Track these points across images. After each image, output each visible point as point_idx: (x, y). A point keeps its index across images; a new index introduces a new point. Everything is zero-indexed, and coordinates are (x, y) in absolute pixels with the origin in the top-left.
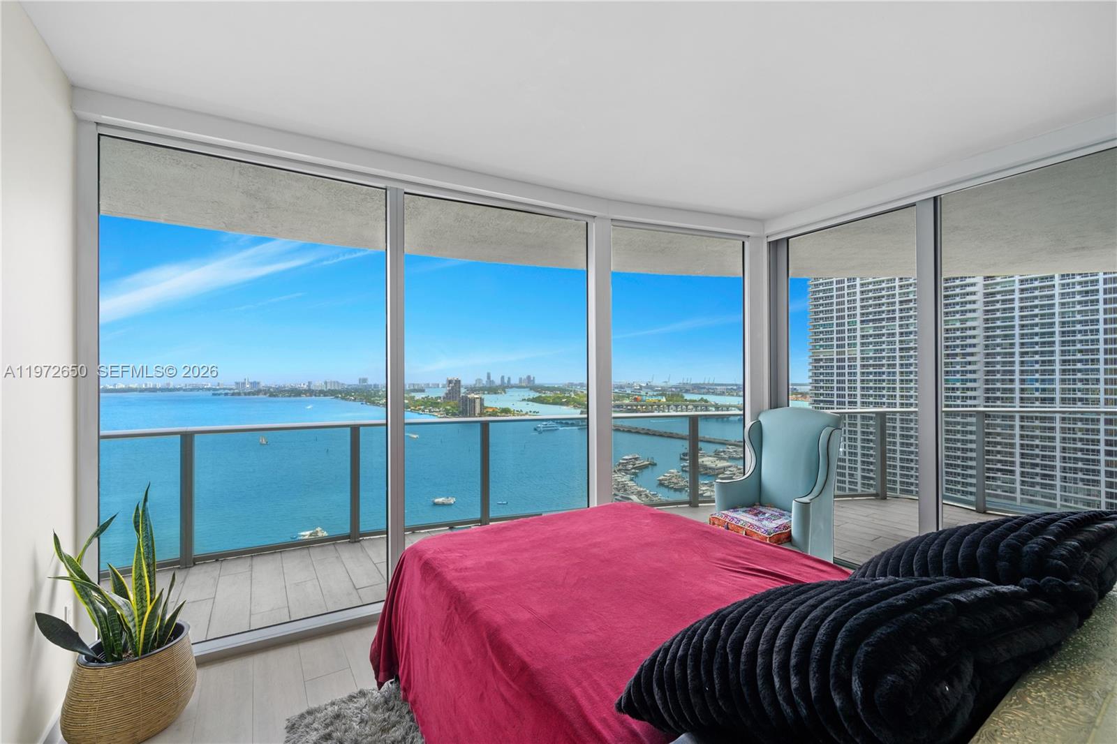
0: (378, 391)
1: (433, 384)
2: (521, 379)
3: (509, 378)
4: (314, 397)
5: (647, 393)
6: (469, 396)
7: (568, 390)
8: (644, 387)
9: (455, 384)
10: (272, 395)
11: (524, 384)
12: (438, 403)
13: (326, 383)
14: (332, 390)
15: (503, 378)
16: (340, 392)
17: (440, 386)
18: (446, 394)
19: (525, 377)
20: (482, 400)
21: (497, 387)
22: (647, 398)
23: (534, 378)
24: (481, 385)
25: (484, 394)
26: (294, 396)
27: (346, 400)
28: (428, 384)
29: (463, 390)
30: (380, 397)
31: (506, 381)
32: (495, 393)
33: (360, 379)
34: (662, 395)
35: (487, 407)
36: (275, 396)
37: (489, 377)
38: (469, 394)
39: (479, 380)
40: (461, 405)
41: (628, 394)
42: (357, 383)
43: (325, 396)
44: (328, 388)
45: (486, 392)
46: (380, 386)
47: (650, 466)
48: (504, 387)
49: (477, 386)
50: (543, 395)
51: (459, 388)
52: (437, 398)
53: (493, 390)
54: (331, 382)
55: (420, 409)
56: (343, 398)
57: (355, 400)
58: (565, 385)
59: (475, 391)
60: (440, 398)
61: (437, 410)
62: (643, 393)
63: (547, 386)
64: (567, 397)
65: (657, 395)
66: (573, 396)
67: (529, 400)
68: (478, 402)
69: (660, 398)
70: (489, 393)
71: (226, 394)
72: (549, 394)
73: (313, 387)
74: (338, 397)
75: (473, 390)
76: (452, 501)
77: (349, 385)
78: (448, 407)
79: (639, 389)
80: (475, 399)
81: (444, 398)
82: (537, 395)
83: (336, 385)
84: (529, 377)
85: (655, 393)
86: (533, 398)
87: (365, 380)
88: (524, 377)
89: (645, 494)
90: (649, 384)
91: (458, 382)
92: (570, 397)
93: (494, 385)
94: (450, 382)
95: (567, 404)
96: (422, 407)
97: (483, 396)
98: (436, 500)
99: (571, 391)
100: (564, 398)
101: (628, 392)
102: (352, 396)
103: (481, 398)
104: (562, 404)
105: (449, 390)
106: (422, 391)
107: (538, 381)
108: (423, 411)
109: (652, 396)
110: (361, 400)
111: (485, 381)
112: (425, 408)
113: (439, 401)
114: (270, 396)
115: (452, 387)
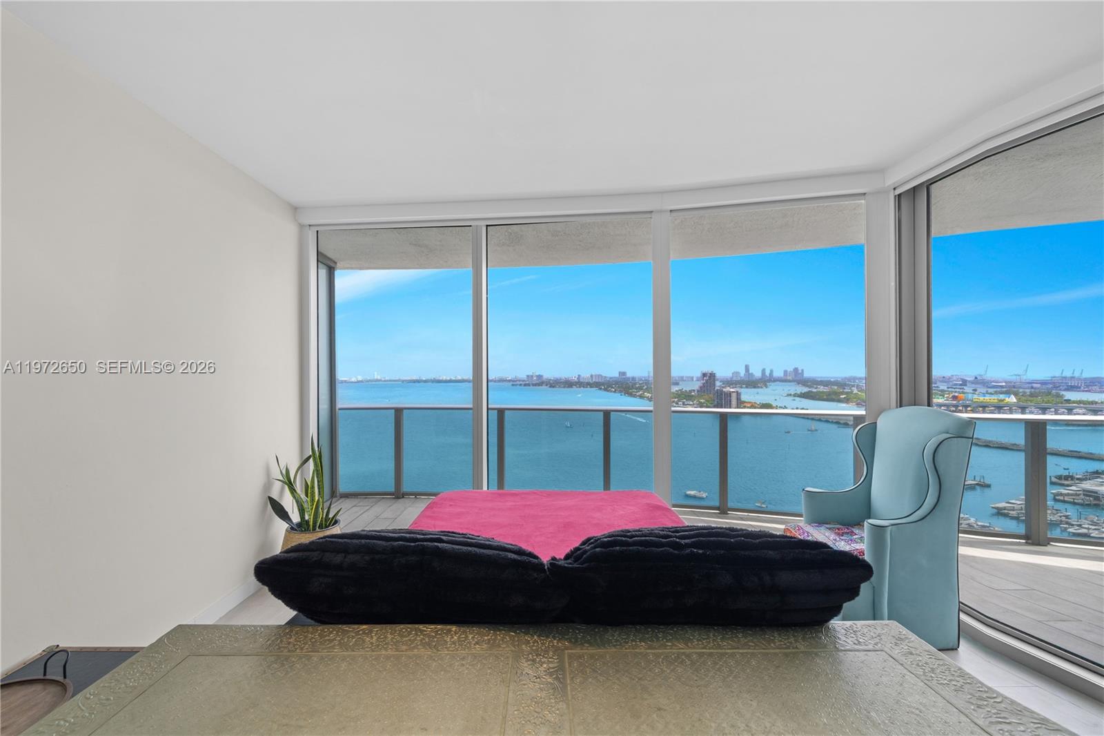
0: (635, 384)
1: (687, 377)
2: (785, 372)
3: (772, 371)
4: (582, 388)
5: (975, 390)
6: (724, 390)
7: (849, 385)
8: (969, 381)
9: (710, 377)
10: (552, 386)
11: (789, 378)
12: (693, 396)
13: (592, 376)
14: (597, 383)
15: (764, 371)
16: (603, 384)
17: (695, 379)
18: (701, 387)
19: (792, 370)
20: (738, 394)
21: (756, 379)
22: (975, 396)
23: (802, 370)
24: (739, 379)
25: (741, 387)
26: (568, 387)
27: (608, 391)
28: (682, 377)
29: (718, 384)
30: (636, 389)
31: (767, 373)
32: (755, 387)
33: (620, 373)
34: (1008, 393)
35: (745, 402)
36: (553, 387)
37: (747, 368)
38: (723, 387)
39: (737, 373)
40: (715, 399)
41: (943, 391)
42: (617, 375)
43: (591, 387)
44: (594, 380)
45: (744, 386)
46: (637, 379)
47: (977, 487)
48: (764, 381)
49: (734, 379)
50: (814, 390)
51: (714, 382)
52: (691, 391)
53: (752, 383)
54: (596, 376)
55: (674, 402)
56: (606, 390)
57: (615, 392)
58: (846, 378)
59: (732, 384)
60: (694, 391)
61: (691, 403)
62: (968, 389)
63: (819, 380)
64: (847, 393)
65: (996, 393)
66: (855, 391)
67: (795, 395)
68: (734, 396)
69: (1002, 397)
70: (747, 387)
71: (521, 385)
72: (821, 389)
73: (581, 380)
74: (601, 389)
75: (729, 383)
76: (704, 495)
77: (611, 378)
78: (702, 401)
79: (961, 385)
80: (730, 394)
81: (698, 391)
82: (805, 390)
83: (600, 377)
84: (796, 370)
85: (991, 390)
86: (801, 393)
87: (624, 374)
88: (790, 369)
89: (968, 524)
90: (979, 378)
91: (712, 376)
92: (852, 392)
93: (754, 379)
94: (704, 375)
95: (847, 401)
96: (676, 400)
97: (738, 389)
98: (688, 492)
99: (853, 386)
100: (842, 393)
101: (942, 388)
102: (612, 388)
103: (737, 392)
104: (840, 401)
105: (704, 384)
106: (677, 384)
107: (807, 375)
108: (677, 404)
109: (984, 395)
110: (621, 392)
111: (743, 373)
112: (679, 401)
113: (693, 394)
114: (550, 387)
115: (707, 381)
